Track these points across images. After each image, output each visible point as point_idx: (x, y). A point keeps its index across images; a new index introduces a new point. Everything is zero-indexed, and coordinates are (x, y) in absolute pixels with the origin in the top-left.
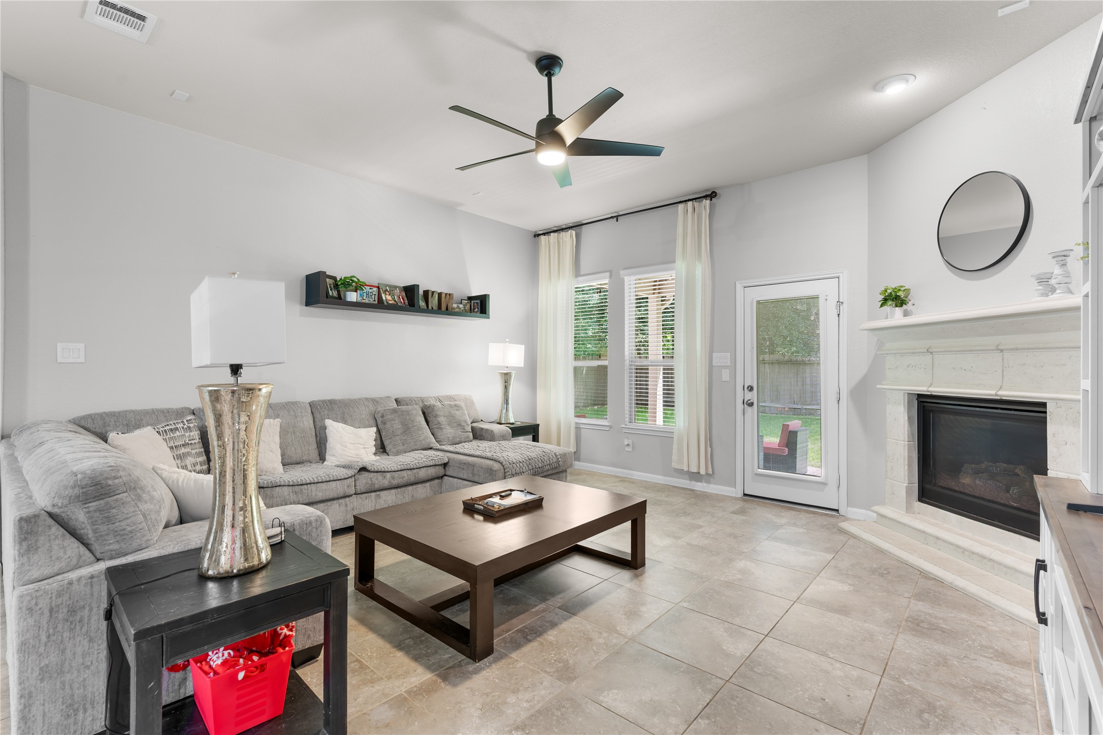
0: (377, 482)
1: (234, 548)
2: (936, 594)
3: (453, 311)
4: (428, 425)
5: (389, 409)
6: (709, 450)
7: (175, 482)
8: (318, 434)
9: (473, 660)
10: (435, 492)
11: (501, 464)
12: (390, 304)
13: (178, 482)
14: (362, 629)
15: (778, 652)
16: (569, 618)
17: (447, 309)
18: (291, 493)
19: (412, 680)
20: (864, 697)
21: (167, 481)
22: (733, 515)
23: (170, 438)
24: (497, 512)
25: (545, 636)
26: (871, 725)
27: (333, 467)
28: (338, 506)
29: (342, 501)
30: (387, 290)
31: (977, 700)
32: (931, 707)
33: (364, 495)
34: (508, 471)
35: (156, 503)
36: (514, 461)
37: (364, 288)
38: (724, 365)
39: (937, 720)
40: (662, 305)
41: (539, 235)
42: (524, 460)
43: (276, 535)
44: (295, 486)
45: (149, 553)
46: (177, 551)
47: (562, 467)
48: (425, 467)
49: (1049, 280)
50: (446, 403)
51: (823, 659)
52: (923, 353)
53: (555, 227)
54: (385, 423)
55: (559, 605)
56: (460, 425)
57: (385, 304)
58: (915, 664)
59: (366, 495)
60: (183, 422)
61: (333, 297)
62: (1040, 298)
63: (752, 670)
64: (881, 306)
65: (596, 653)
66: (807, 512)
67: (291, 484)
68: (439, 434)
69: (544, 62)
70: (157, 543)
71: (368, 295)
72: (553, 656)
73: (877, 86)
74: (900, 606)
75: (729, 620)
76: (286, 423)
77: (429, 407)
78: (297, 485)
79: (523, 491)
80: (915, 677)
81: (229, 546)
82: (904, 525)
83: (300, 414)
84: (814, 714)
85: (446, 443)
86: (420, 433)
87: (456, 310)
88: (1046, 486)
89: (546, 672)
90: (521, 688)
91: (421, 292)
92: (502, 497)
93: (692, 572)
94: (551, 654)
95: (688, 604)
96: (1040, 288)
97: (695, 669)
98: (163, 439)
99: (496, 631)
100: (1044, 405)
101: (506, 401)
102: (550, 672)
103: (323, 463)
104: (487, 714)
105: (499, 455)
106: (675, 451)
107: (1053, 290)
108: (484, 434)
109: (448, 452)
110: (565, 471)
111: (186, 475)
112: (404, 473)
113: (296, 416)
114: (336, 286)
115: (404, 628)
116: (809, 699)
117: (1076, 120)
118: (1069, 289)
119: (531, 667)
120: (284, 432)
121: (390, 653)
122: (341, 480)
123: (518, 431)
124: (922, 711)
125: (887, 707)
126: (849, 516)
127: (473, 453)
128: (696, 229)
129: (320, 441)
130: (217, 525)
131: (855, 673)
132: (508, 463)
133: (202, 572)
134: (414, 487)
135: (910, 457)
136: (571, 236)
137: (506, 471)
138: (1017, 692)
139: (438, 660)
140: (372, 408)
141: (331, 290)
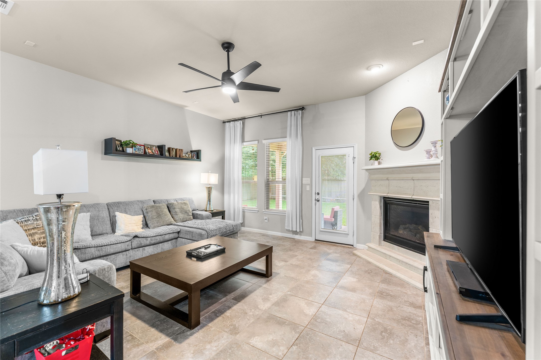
0: (143, 242)
1: (59, 288)
2: (389, 280)
3: (183, 157)
4: (170, 213)
5: (150, 206)
6: (301, 221)
7: (25, 253)
8: (112, 219)
9: (190, 329)
10: (173, 245)
11: (206, 231)
12: (150, 154)
13: (27, 252)
14: (134, 318)
15: (327, 312)
16: (237, 304)
17: (180, 157)
18: (96, 251)
19: (159, 342)
20: (360, 328)
21: (20, 252)
22: (311, 249)
23: (25, 225)
24: (203, 256)
25: (225, 314)
26: (363, 340)
27: (120, 236)
28: (122, 255)
29: (125, 253)
30: (149, 147)
31: (403, 325)
32: (386, 330)
33: (136, 249)
34: (209, 235)
35: (13, 266)
36: (212, 229)
37: (136, 146)
38: (307, 183)
39: (387, 335)
40: (282, 154)
41: (225, 122)
42: (217, 229)
43: (85, 278)
44: (98, 247)
45: (8, 293)
46: (26, 291)
47: (235, 231)
48: (168, 234)
49: (430, 152)
50: (180, 202)
51: (345, 313)
52: (385, 180)
53: (233, 119)
54: (148, 213)
55: (232, 298)
56: (186, 212)
57: (148, 154)
58: (380, 311)
59: (138, 249)
60: (33, 216)
61: (119, 151)
62: (427, 159)
63: (316, 321)
64: (370, 160)
65: (248, 320)
66: (341, 246)
67: (96, 246)
68: (176, 217)
69: (226, 45)
70: (14, 287)
71: (139, 149)
72: (229, 323)
73: (368, 68)
74: (375, 286)
75: (307, 298)
76: (94, 215)
77: (171, 204)
78: (100, 247)
79: (216, 245)
80: (380, 317)
81: (56, 288)
82: (378, 251)
83: (101, 210)
84: (341, 338)
85: (179, 221)
86: (166, 217)
87: (184, 157)
88: (428, 237)
89: (225, 331)
90: (213, 341)
91: (166, 149)
92: (206, 248)
93: (292, 277)
94: (228, 322)
95: (290, 292)
96: (427, 155)
97: (292, 323)
98: (21, 226)
99: (201, 313)
100: (428, 202)
101: (209, 200)
102: (227, 331)
103: (114, 234)
104: (196, 355)
105: (205, 227)
106: (286, 221)
107: (432, 156)
108: (198, 216)
109: (180, 226)
110: (237, 233)
111: (32, 248)
112: (158, 237)
113: (99, 211)
114: (121, 145)
115: (155, 316)
116: (339, 332)
117: (439, 91)
118: (437, 156)
119: (218, 330)
120: (92, 219)
121: (148, 330)
122: (124, 242)
123: (215, 214)
124: (382, 332)
125: (369, 332)
126: (357, 247)
127: (193, 226)
128: (296, 123)
129: (112, 223)
130: (49, 277)
131: (357, 318)
132: (209, 231)
133: (40, 302)
134: (163, 244)
135: (380, 223)
136: (240, 123)
137: (208, 234)
138: (417, 320)
139: (173, 330)
140: (141, 205)
141: (119, 147)
